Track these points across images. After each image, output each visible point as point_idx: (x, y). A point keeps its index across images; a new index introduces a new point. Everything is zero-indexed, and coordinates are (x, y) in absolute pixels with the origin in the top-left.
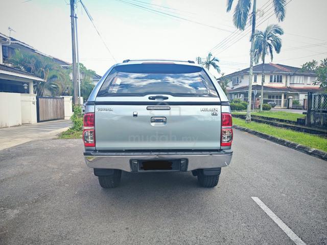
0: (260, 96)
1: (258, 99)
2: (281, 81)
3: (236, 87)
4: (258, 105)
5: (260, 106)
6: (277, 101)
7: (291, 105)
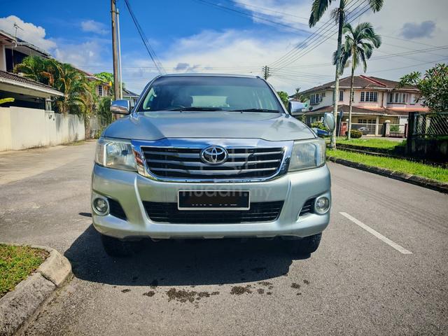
0: (347, 120)
1: (345, 124)
2: (375, 100)
3: (314, 108)
4: (344, 132)
5: (347, 133)
6: (370, 126)
7: (388, 132)
